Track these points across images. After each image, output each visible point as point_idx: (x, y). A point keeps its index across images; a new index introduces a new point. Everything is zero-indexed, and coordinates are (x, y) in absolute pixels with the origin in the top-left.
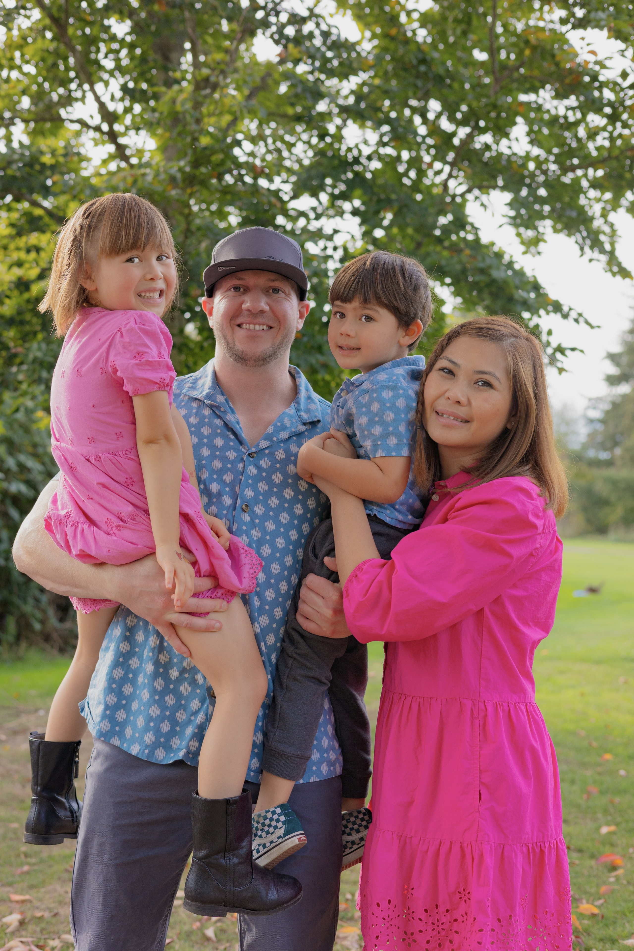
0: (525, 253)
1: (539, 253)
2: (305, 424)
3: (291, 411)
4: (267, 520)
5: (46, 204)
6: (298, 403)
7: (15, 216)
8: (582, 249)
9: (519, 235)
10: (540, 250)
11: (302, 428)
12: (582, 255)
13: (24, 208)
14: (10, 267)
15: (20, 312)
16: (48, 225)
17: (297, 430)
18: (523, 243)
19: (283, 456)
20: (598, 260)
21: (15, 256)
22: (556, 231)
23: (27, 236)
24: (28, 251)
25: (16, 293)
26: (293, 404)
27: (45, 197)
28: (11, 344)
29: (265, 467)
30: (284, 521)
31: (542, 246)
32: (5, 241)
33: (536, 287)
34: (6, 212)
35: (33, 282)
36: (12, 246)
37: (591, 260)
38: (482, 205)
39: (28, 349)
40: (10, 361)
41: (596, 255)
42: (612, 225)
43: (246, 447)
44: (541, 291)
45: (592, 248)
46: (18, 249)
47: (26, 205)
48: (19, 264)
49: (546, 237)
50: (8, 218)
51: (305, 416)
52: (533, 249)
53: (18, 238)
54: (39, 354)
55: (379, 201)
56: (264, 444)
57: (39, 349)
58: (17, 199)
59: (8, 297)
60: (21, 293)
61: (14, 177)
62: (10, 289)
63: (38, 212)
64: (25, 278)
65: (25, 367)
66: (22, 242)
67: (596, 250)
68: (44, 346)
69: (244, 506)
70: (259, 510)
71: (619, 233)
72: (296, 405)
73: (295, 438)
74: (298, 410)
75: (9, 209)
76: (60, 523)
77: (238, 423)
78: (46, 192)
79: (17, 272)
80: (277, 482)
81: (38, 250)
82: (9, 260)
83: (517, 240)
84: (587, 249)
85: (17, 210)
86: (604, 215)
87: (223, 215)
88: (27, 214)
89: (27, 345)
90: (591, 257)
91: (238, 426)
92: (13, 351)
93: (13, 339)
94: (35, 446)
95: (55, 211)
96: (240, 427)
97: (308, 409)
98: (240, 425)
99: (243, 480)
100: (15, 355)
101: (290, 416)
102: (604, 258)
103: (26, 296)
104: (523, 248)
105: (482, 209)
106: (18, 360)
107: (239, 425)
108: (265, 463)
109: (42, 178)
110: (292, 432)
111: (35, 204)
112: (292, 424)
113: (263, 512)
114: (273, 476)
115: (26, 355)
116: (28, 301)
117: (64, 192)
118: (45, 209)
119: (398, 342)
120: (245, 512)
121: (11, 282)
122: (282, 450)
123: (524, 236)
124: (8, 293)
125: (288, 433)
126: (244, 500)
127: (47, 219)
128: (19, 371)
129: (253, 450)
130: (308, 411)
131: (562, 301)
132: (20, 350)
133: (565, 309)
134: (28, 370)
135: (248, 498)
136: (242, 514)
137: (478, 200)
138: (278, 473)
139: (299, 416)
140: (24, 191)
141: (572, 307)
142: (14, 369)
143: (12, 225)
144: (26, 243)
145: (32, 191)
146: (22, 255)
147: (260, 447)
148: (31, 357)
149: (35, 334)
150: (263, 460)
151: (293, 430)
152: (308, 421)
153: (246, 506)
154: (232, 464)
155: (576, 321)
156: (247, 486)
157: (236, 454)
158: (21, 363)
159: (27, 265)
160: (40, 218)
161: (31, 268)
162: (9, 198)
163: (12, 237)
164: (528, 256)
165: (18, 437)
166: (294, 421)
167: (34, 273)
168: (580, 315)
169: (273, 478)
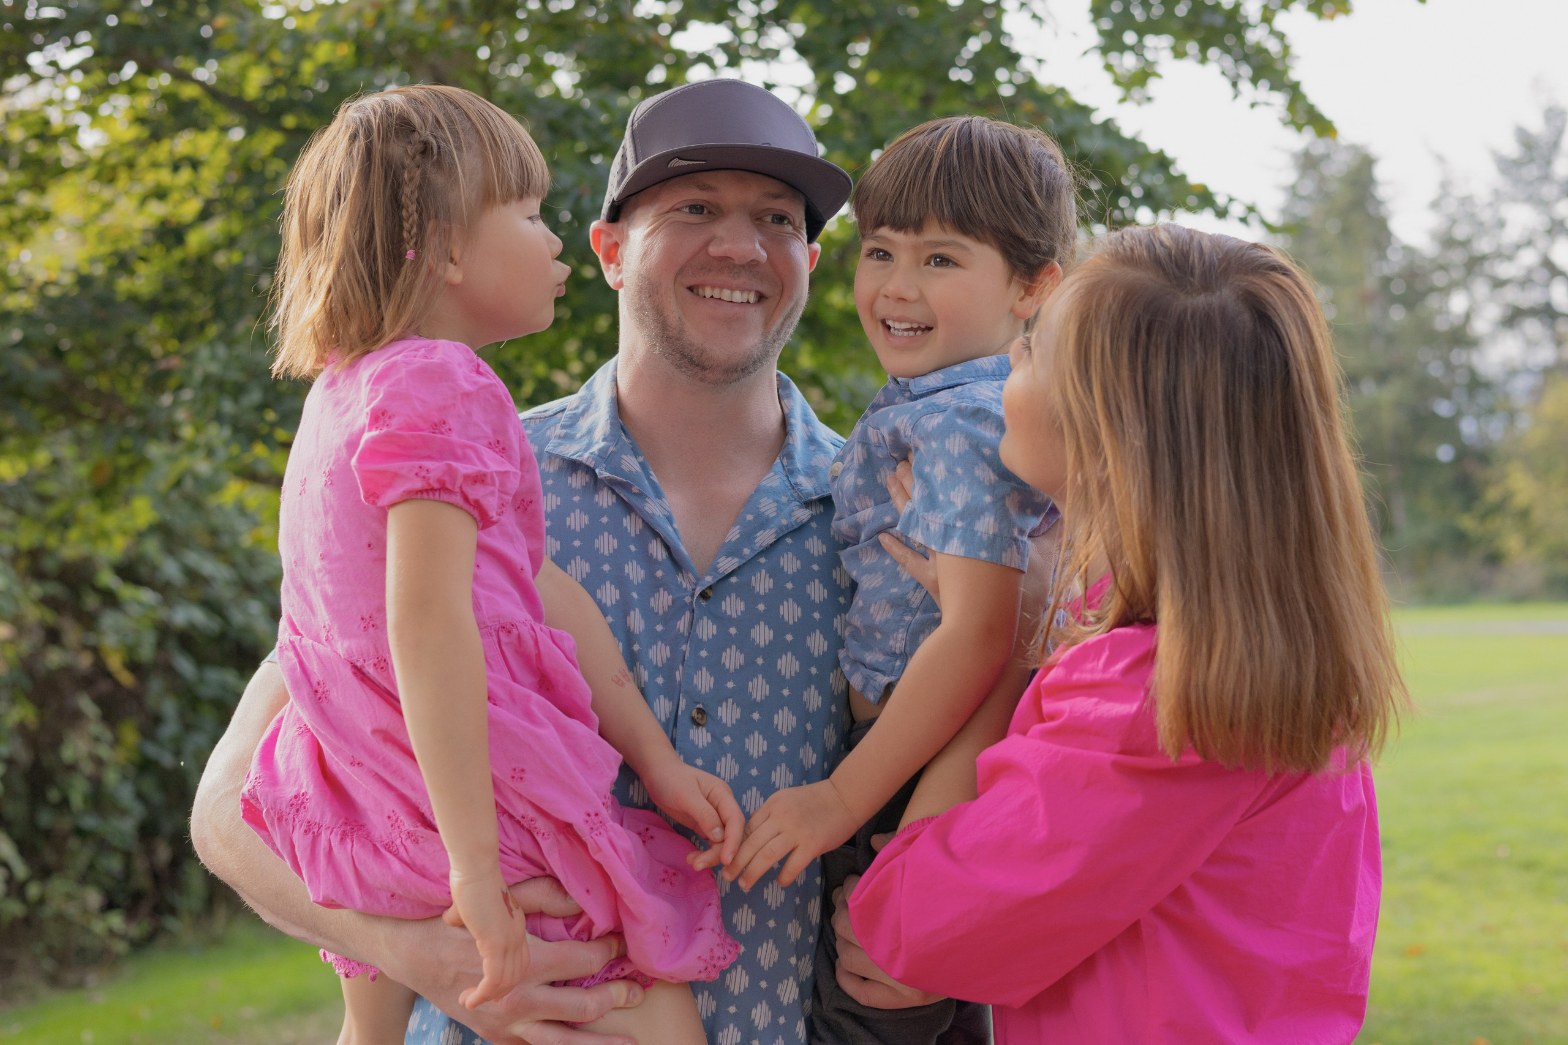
0: (1122, 100)
1: (1149, 99)
2: (808, 504)
3: (775, 480)
4: (748, 733)
5: (206, 73)
6: (790, 456)
7: (144, 102)
8: (1235, 84)
9: (1109, 67)
10: (1151, 95)
11: (803, 515)
12: (1236, 96)
13: (160, 86)
14: (144, 200)
15: (168, 287)
16: (209, 116)
17: (793, 519)
18: (1117, 82)
19: (770, 583)
20: (1267, 104)
21: (151, 179)
22: (1179, 53)
23: (172, 138)
24: (176, 167)
25: (158, 250)
26: (778, 460)
27: (201, 63)
28: (156, 350)
29: (734, 616)
30: (785, 728)
31: (1153, 86)
32: (128, 153)
33: (1163, 163)
34: (126, 96)
35: (191, 226)
36: (143, 160)
37: (1253, 105)
38: (1034, 16)
39: (190, 357)
40: (157, 382)
41: (1262, 92)
42: (1281, 36)
43: (690, 575)
44: (1174, 171)
45: (1254, 81)
46: (155, 165)
47: (164, 80)
48: (160, 194)
49: (1159, 69)
50: (132, 107)
51: (806, 484)
52: (1136, 92)
53: (154, 144)
54: (214, 368)
55: (846, 23)
56: (727, 564)
57: (214, 357)
58: (147, 69)
59: (143, 259)
60: (168, 250)
61: (137, 29)
62: (146, 244)
63: (189, 91)
64: (174, 220)
65: (187, 395)
66: (163, 150)
67: (1264, 84)
68: (221, 351)
69: (694, 713)
70: (728, 713)
71: (1295, 49)
72: (785, 462)
73: (789, 540)
74: (790, 472)
75: (132, 88)
76: (280, 819)
77: (670, 520)
78: (203, 50)
79: (157, 210)
80: (762, 644)
81: (195, 164)
82: (139, 189)
83: (1107, 78)
84: (1245, 86)
85: (148, 90)
86: (1267, 17)
87: (543, 72)
88: (168, 97)
89: (188, 348)
90: (1253, 101)
91: (670, 528)
92: (163, 365)
93: (161, 339)
94: (214, 533)
95: (222, 88)
96: (674, 530)
97: (811, 467)
98: (675, 525)
99: (687, 655)
100: (167, 373)
101: (772, 492)
102: (1279, 99)
103: (178, 254)
104: (1117, 92)
105: (1034, 24)
106: (173, 382)
107: (671, 524)
108: (732, 606)
109: (191, 26)
110: (781, 528)
111: (183, 76)
112: (779, 509)
113: (738, 716)
114: (753, 631)
115: (189, 372)
116: (183, 264)
117: (238, 49)
118: (202, 84)
119: (1012, 310)
120: (698, 725)
121: (146, 231)
122: (763, 572)
123: (1117, 70)
124: (143, 252)
125: (774, 530)
126: (693, 696)
127: (207, 105)
128: (176, 403)
129: (709, 580)
130: (812, 472)
131: (1212, 188)
132: (175, 362)
133: (1221, 201)
134: (194, 401)
135: (703, 692)
136: (691, 731)
137: (1024, 7)
138: (762, 623)
139: (795, 486)
140: (159, 52)
141: (1234, 195)
142: (166, 400)
143: (140, 120)
144: (171, 152)
145: (173, 50)
146: (164, 176)
147: (721, 571)
148: (198, 374)
149: (202, 326)
150: (728, 599)
151: (784, 522)
152: (815, 497)
153: (700, 711)
154: (665, 624)
155: (1243, 220)
156: (698, 664)
157: (670, 597)
158: (180, 387)
159: (175, 196)
160: (194, 103)
161: (183, 200)
162: (130, 69)
163: (141, 144)
164: (1129, 106)
165: (182, 520)
166: (784, 499)
167: (191, 208)
168: (1251, 209)
169: (752, 636)
